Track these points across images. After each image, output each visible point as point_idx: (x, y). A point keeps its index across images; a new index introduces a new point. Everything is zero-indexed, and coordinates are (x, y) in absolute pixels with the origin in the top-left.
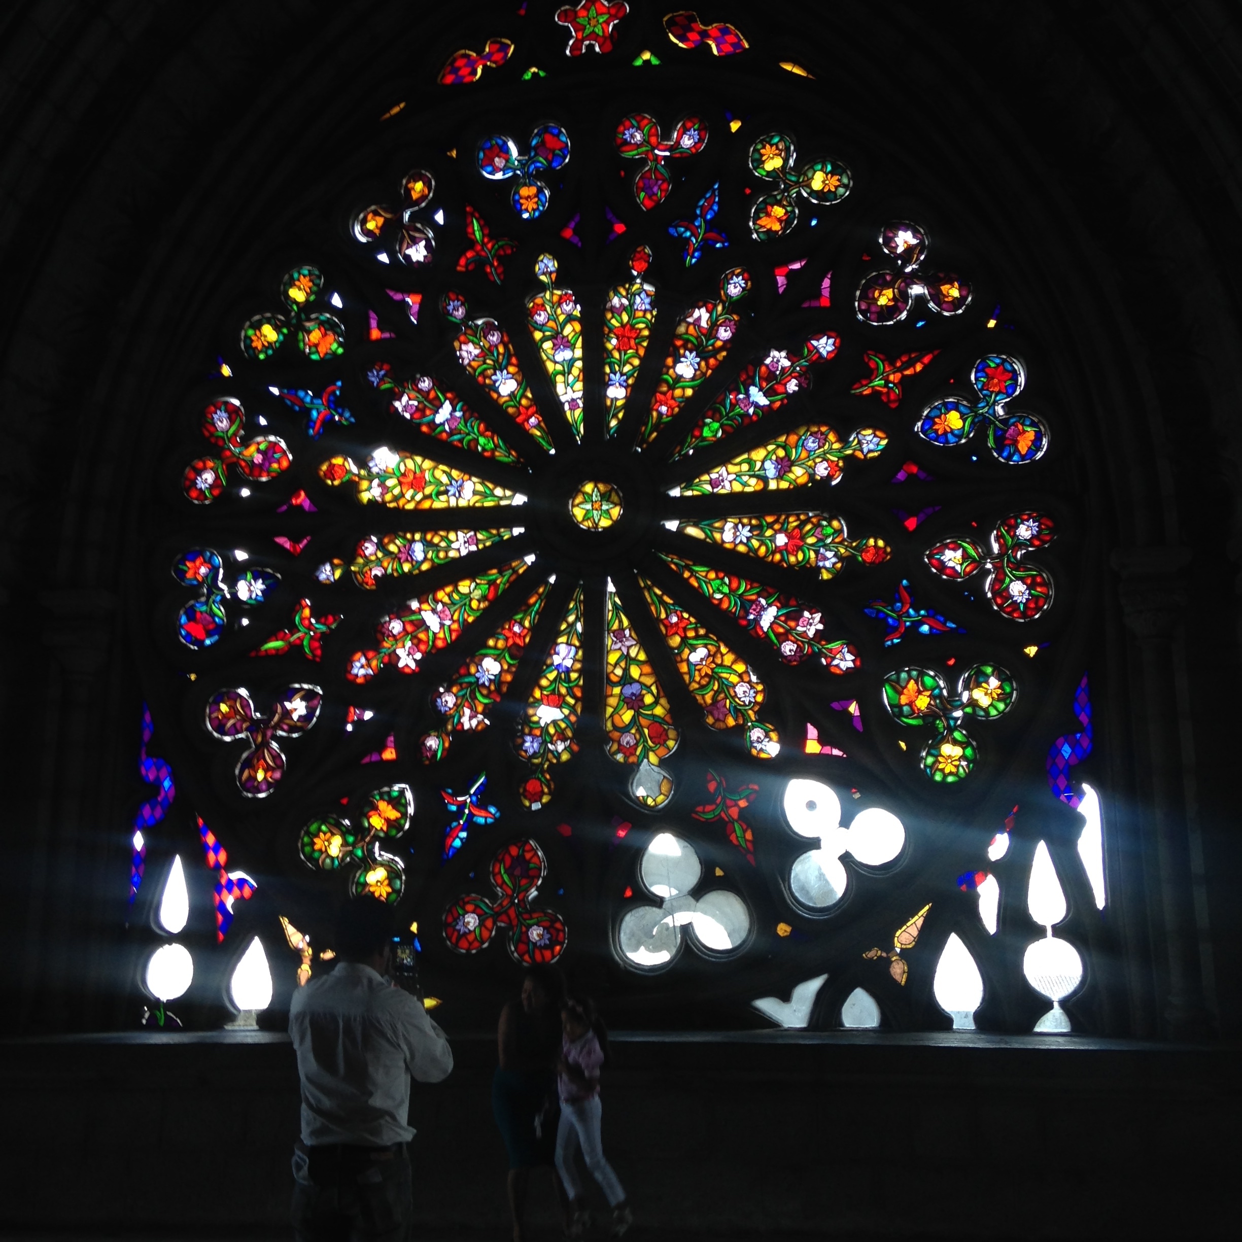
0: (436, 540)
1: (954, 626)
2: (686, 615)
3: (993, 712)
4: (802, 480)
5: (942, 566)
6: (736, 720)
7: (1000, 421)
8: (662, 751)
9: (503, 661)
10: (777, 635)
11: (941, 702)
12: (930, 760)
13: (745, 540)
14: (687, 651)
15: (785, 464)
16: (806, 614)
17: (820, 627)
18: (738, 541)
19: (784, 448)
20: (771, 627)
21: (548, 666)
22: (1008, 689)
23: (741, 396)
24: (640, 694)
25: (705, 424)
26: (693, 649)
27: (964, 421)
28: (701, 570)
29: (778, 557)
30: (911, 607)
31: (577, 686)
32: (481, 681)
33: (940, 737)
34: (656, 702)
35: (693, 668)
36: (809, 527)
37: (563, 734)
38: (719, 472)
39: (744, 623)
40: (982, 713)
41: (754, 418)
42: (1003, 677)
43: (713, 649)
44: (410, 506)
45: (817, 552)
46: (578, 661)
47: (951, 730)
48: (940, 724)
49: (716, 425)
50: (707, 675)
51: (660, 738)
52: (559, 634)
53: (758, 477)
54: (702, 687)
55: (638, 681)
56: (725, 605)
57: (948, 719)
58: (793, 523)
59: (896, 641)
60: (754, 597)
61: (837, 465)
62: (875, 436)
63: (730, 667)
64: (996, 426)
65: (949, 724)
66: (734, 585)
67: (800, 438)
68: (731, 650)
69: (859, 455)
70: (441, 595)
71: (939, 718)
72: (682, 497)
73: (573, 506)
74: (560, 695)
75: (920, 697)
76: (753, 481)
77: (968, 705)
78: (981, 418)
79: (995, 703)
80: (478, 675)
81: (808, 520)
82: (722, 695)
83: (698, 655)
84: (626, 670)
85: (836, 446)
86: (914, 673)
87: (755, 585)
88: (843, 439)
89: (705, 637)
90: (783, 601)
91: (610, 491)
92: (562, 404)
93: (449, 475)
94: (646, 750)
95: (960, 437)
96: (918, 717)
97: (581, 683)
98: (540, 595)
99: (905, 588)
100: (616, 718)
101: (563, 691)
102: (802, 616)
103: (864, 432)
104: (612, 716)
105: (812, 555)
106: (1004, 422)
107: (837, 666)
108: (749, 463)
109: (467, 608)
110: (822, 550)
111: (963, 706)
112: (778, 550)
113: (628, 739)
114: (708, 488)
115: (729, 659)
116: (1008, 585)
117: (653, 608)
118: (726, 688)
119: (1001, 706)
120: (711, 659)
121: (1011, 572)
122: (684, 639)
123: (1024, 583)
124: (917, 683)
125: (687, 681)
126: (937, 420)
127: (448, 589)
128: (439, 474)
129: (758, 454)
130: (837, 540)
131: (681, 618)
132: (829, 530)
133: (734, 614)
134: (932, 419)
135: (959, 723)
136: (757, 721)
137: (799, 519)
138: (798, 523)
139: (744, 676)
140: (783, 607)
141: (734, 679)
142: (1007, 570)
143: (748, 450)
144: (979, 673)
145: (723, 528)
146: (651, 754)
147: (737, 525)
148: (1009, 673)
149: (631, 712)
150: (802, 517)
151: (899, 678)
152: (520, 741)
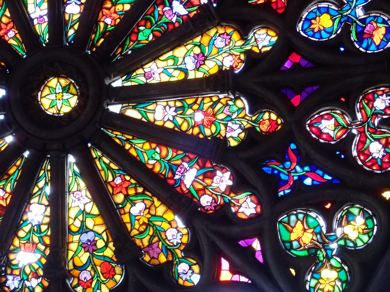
1: (330, 178)
2: (128, 178)
3: (360, 243)
4: (214, 71)
5: (320, 133)
6: (167, 258)
7: (360, 20)
8: (111, 284)
10: (197, 191)
11: (321, 238)
12: (313, 282)
13: (171, 119)
14: (128, 206)
15: (201, 59)
16: (219, 173)
17: (230, 183)
18: (166, 119)
19: (199, 46)
20: (192, 184)
21: (24, 221)
22: (370, 225)
23: (167, 9)
24: (94, 240)
25: (139, 31)
26: (133, 204)
27: (334, 21)
28: (139, 143)
29: (196, 130)
30: (298, 164)
31: (46, 235)
33: (320, 264)
34: (106, 246)
35: (133, 218)
36: (219, 106)
37: (36, 273)
38: (151, 67)
39: (172, 182)
40: (351, 244)
41: (177, 25)
42: (367, 216)
43: (148, 203)
45: (226, 126)
46: (47, 216)
47: (328, 258)
48: (321, 255)
49: (148, 31)
50: (144, 223)
51: (109, 274)
52: (31, 196)
53: (181, 70)
54: (141, 233)
55: (92, 230)
56: (157, 169)
57: (326, 250)
58: (207, 103)
59: (287, 191)
60: (179, 162)
61: (239, 58)
62: (268, 35)
63: (162, 217)
64: (357, 24)
65: (327, 254)
66: (164, 153)
67: (211, 39)
68: (163, 203)
69: (256, 50)
71: (320, 249)
72: (123, 87)
73: (41, 98)
74: (33, 243)
75: (305, 233)
76: (176, 73)
77: (341, 239)
78: (346, 18)
79: (361, 236)
81: (219, 101)
82: (156, 239)
83: (138, 208)
84: (83, 222)
85: (240, 43)
86: (301, 216)
87: (180, 152)
88: (244, 37)
89: (143, 193)
90: (201, 164)
91: (69, 85)
92: (32, 20)
94: (99, 283)
95: (331, 34)
96: (304, 249)
97: (49, 233)
98: (18, 167)
99: (293, 150)
100: (76, 259)
101: (36, 240)
102: (215, 175)
103: (258, 32)
104: (72, 258)
105: (223, 127)
106: (363, 21)
107: (243, 213)
108: (173, 59)
110: (230, 124)
111: (337, 240)
112: (196, 125)
113: (85, 275)
114: (142, 80)
115: (161, 210)
116: (368, 147)
117: (103, 173)
118: (158, 233)
119: (366, 238)
120: (147, 211)
121: (370, 135)
122: (127, 196)
123: (380, 143)
124: (303, 224)
125: (129, 229)
126: (313, 21)
129: (180, 52)
130: (241, 115)
131: (124, 180)
132: (235, 108)
133: (164, 175)
134: (310, 20)
135: (334, 253)
136: (183, 257)
137: (212, 101)
138: (211, 103)
139: (172, 223)
140: (201, 168)
141: (165, 226)
142: (368, 134)
143: (172, 49)
144: (349, 213)
145: (154, 110)
146: (103, 286)
147: (165, 107)
148: (370, 212)
149: (87, 254)
150: (215, 99)
151: (289, 220)
152: (4, 279)
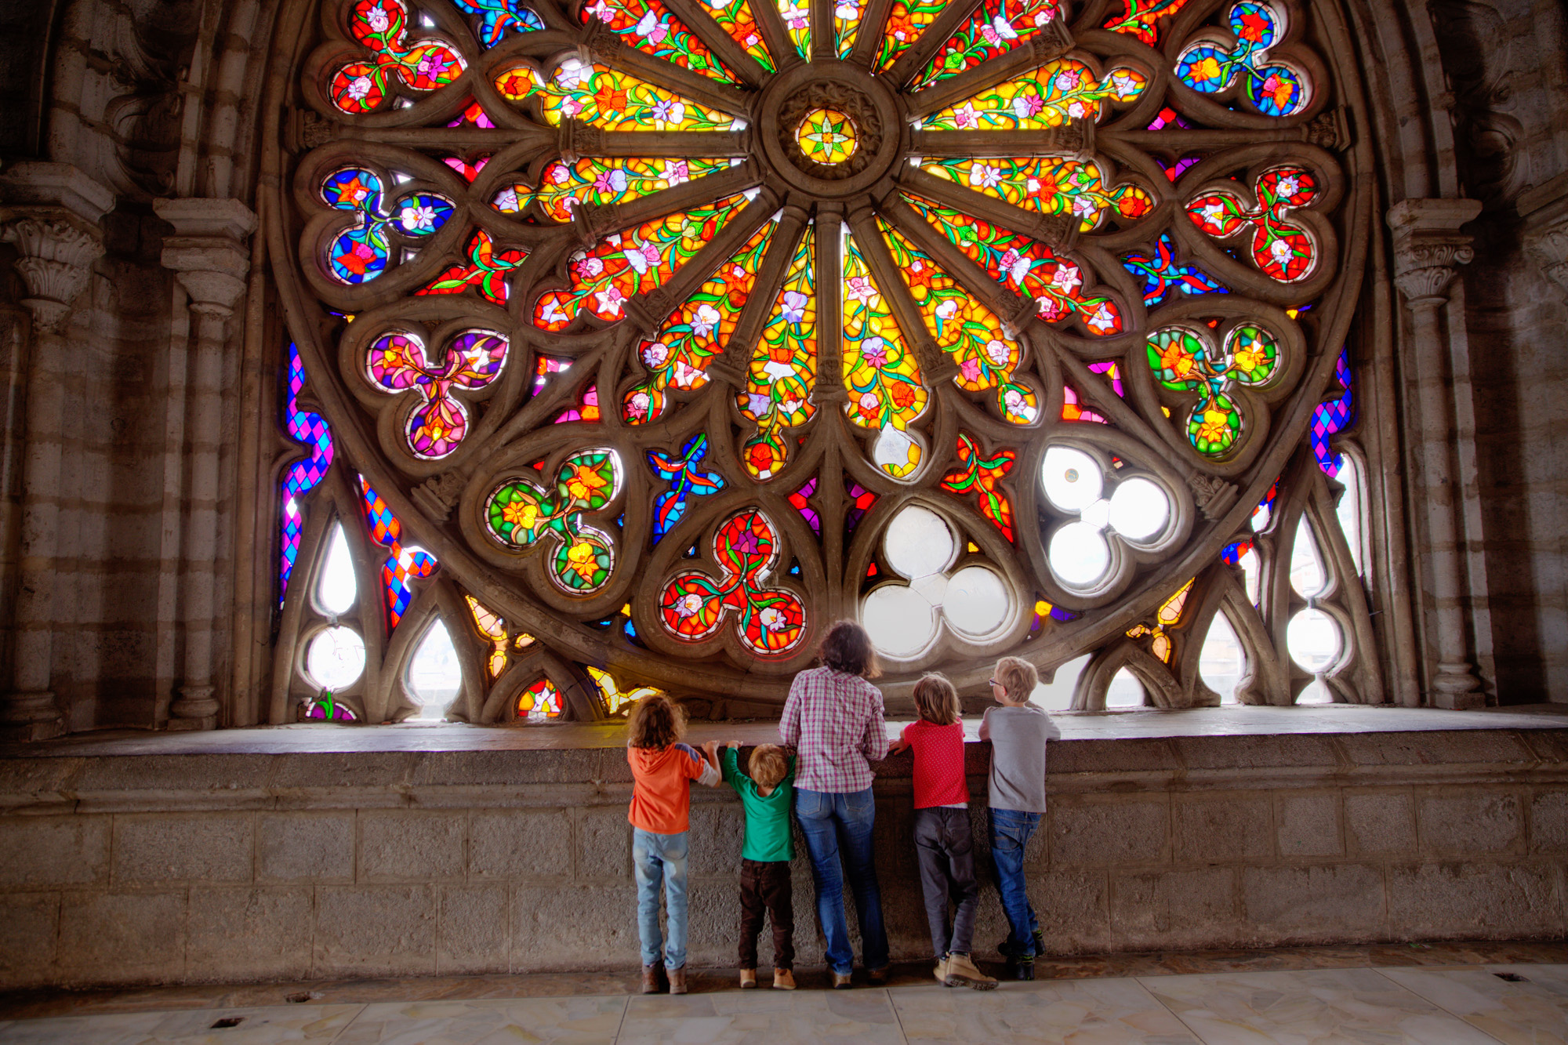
0: (640, 168)
1: (1216, 286)
2: (930, 264)
3: (1256, 377)
4: (1056, 122)
5: (1203, 221)
6: (989, 382)
7: (1258, 72)
8: (909, 416)
9: (722, 309)
10: (1032, 290)
11: (1204, 365)
12: (1194, 427)
13: (994, 185)
14: (933, 304)
15: (1038, 104)
16: (1062, 267)
17: (1077, 282)
18: (986, 185)
19: (1034, 85)
20: (1024, 280)
21: (775, 317)
23: (986, 27)
24: (882, 350)
25: (947, 55)
26: (940, 301)
27: (1222, 69)
28: (947, 215)
29: (1030, 205)
30: (1172, 262)
31: (810, 339)
32: (697, 332)
34: (901, 359)
35: (940, 322)
36: (1063, 172)
37: (795, 393)
38: (963, 108)
39: (995, 274)
40: (1245, 378)
41: (1001, 52)
42: (1266, 341)
43: (962, 303)
44: (610, 128)
45: (1072, 201)
46: (810, 311)
47: (1215, 395)
48: (1204, 390)
49: (960, 56)
50: (955, 330)
51: (905, 400)
52: (786, 280)
53: (1008, 116)
54: (952, 344)
55: (879, 336)
56: (974, 255)
57: (1211, 384)
58: (1046, 168)
59: (1157, 300)
60: (1005, 247)
61: (1093, 108)
62: (1130, 79)
63: (980, 323)
64: (1253, 76)
65: (1212, 389)
66: (984, 233)
67: (1051, 76)
68: (981, 303)
69: (1115, 98)
70: (646, 232)
71: (1203, 382)
72: (926, 132)
73: (800, 137)
74: (789, 351)
75: (1183, 360)
76: (1002, 120)
77: (1232, 370)
78: (1238, 67)
79: (1258, 367)
80: (693, 324)
81: (1063, 165)
82: (973, 354)
83: (946, 308)
84: (865, 322)
85: (1091, 87)
86: (1176, 336)
87: (1005, 233)
88: (1096, 80)
89: (953, 288)
90: (1037, 252)
91: (843, 122)
92: (786, 22)
93: (654, 95)
94: (890, 413)
95: (1218, 86)
96: (1181, 381)
97: (814, 336)
98: (764, 236)
99: (1164, 244)
100: (856, 376)
101: (794, 344)
102: (1057, 269)
103: (1117, 75)
104: (850, 373)
105: (1068, 204)
106: (1262, 73)
107: (1095, 326)
108: (997, 100)
109: (679, 247)
110: (1077, 199)
111: (1225, 371)
112: (1030, 196)
113: (869, 401)
114: (952, 125)
115: (979, 314)
116: (1270, 247)
117: (894, 255)
118: (975, 346)
119: (1264, 371)
120: (959, 313)
121: (1272, 231)
122: (930, 290)
123: (1286, 242)
124: (1178, 346)
125: (935, 336)
126: (1193, 67)
127: (656, 225)
128: (641, 92)
129: (1006, 91)
130: (1094, 189)
131: (926, 267)
132: (1086, 178)
133: (984, 264)
134: (1189, 65)
135: (1222, 388)
136: (1012, 383)
137: (1052, 164)
138: (1051, 168)
139: (996, 333)
140: (1037, 258)
141: (986, 336)
142: (1269, 229)
143: (995, 86)
144: (1242, 335)
145: (970, 170)
146: (896, 418)
147: (985, 167)
148: (1270, 336)
149: (873, 370)
150: (1056, 162)
151: (1159, 340)
152: (744, 400)
